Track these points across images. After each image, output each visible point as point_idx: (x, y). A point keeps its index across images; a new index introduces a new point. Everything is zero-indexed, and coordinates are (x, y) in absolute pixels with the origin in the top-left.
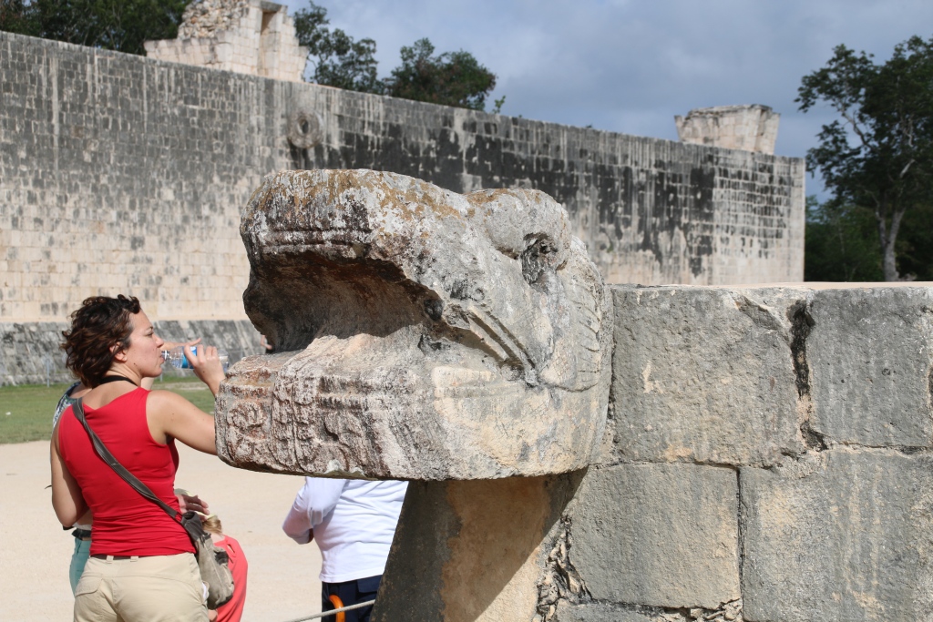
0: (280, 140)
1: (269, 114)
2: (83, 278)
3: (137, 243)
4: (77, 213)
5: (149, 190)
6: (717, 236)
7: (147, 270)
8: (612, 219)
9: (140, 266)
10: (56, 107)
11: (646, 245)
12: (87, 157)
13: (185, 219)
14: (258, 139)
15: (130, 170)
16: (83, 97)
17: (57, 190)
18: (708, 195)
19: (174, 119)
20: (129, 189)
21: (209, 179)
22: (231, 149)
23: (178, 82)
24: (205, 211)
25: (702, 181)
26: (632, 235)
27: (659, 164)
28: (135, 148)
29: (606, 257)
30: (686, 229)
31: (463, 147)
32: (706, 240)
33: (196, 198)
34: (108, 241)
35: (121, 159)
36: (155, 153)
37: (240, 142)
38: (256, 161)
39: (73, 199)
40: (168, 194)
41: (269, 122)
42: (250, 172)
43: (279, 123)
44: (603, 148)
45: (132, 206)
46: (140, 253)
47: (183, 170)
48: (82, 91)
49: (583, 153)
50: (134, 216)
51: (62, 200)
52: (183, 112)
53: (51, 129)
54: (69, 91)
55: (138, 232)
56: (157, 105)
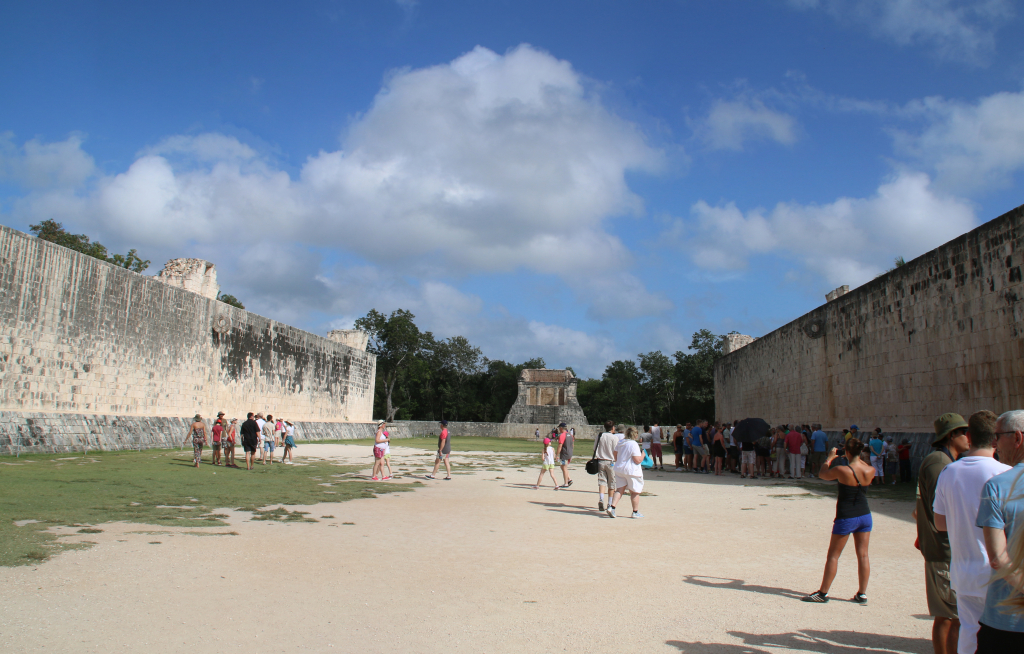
0: (210, 328)
1: (207, 314)
2: (129, 392)
3: (151, 375)
4: (130, 358)
5: (158, 349)
6: (350, 386)
7: (153, 390)
8: (318, 377)
9: (152, 387)
10: (129, 304)
11: (328, 389)
12: (137, 330)
13: (171, 365)
14: (202, 327)
15: (153, 338)
16: (140, 299)
17: (124, 346)
18: (348, 368)
19: (172, 314)
20: (151, 348)
21: (182, 345)
22: (191, 330)
23: (176, 297)
24: (179, 361)
25: (347, 361)
26: (324, 385)
27: (334, 353)
28: (156, 327)
29: (315, 394)
30: (340, 383)
31: (272, 339)
32: (346, 388)
33: (176, 354)
34: (141, 374)
35: (150, 332)
36: (163, 330)
37: (195, 328)
38: (200, 338)
39: (130, 351)
40: (166, 352)
41: (206, 319)
42: (197, 344)
43: (210, 320)
44: (318, 344)
45: (152, 357)
46: (152, 381)
47: (173, 340)
48: (140, 296)
49: (311, 345)
50: (152, 361)
51: (126, 351)
52: (176, 311)
53: (125, 314)
54: (135, 296)
55: (153, 370)
56: (167, 306)
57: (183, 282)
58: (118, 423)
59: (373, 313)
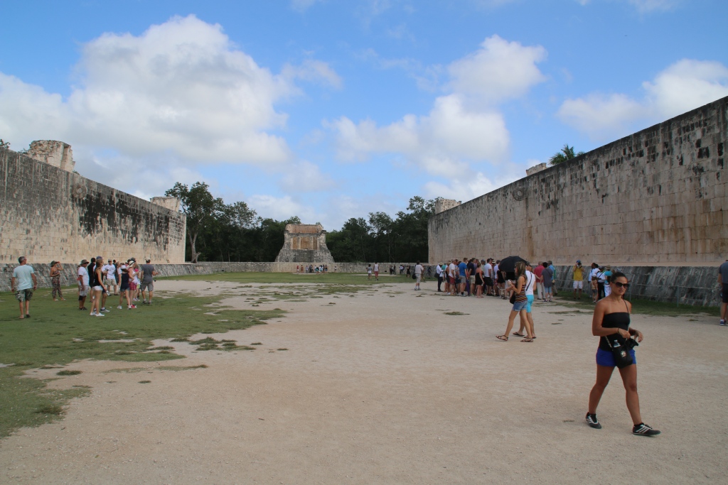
0: (70, 195)
1: (67, 184)
2: (11, 245)
3: (28, 231)
4: (10, 218)
5: (32, 211)
6: (169, 238)
7: (30, 243)
8: (148, 231)
9: (29, 241)
10: (6, 175)
11: (155, 240)
12: (15, 196)
13: (42, 223)
14: (64, 194)
15: (27, 202)
16: (15, 171)
17: (5, 209)
18: (168, 225)
19: (41, 184)
20: (26, 210)
21: (50, 208)
22: (56, 196)
23: (43, 170)
24: (48, 220)
25: (167, 220)
26: (152, 238)
27: (158, 214)
28: (29, 194)
29: (147, 244)
30: (163, 235)
31: (115, 203)
32: (167, 239)
33: (46, 215)
34: (20, 231)
35: (25, 198)
36: (35, 196)
37: (59, 194)
38: (63, 202)
39: (10, 212)
40: (38, 213)
41: (67, 188)
42: (61, 206)
43: (70, 188)
44: (147, 207)
45: (27, 217)
46: (29, 236)
47: (43, 204)
48: (15, 168)
49: (143, 208)
50: (28, 221)
51: (7, 212)
52: (44, 181)
53: (4, 183)
54: (11, 169)
55: (29, 227)
56: (36, 177)
57: (46, 159)
58: (8, 269)
59: (179, 185)
